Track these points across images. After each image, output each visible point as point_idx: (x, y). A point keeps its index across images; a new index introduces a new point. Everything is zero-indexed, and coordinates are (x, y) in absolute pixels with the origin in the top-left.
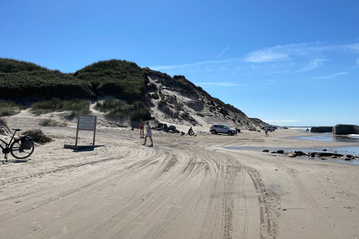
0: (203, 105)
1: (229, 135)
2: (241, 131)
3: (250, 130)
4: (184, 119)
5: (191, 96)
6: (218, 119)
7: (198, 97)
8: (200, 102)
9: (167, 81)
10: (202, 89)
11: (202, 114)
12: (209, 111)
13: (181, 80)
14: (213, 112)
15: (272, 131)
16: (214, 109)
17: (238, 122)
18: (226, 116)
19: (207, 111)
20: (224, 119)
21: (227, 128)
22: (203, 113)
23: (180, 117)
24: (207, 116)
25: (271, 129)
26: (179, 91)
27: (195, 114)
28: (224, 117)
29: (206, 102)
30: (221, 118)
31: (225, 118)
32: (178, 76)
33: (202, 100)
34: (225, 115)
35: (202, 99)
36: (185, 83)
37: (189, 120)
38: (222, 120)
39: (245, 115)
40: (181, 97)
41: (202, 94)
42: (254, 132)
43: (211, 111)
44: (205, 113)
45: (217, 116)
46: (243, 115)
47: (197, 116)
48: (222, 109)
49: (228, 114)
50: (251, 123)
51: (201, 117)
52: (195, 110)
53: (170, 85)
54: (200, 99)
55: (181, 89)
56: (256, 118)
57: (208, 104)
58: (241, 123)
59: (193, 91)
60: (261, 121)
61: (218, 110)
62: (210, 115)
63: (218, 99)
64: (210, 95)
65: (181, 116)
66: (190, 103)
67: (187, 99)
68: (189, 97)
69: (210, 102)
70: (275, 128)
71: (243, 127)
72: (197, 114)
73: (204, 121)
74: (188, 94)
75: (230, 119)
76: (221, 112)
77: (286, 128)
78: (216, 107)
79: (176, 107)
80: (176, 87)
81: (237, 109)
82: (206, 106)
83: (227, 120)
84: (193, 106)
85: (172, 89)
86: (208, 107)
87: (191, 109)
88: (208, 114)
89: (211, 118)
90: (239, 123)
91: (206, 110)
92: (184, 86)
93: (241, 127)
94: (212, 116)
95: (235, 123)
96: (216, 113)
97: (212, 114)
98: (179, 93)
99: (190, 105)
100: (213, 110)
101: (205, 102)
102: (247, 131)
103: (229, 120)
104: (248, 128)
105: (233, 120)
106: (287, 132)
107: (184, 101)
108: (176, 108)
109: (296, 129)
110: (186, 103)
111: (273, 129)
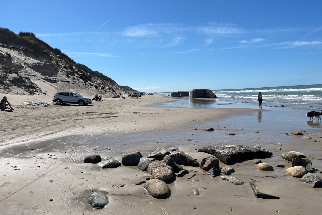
0: (58, 68)
1: (80, 106)
2: (103, 99)
3: (114, 97)
4: (14, 86)
5: (40, 57)
6: (76, 85)
7: (51, 59)
8: (53, 65)
9: (4, 37)
10: (61, 52)
11: (52, 79)
12: (65, 76)
13: (27, 38)
14: (71, 78)
15: (138, 98)
16: (73, 74)
17: (102, 88)
18: (87, 82)
19: (63, 76)
20: (84, 85)
21: (77, 96)
22: (56, 78)
23: (8, 82)
24: (61, 82)
25: (137, 95)
26: (22, 50)
27: (42, 79)
28: (85, 83)
29: (63, 66)
30: (80, 84)
31: (86, 85)
32: (25, 33)
33: (57, 63)
34: (85, 81)
35: (57, 61)
36: (32, 42)
37: (25, 86)
38: (82, 86)
39: (115, 83)
40: (24, 57)
41: (59, 57)
42: (118, 99)
43: (68, 76)
44: (59, 78)
45: (75, 82)
46: (113, 82)
47: (44, 82)
48: (83, 75)
49: (90, 81)
50: (120, 90)
51: (51, 83)
52: (43, 74)
53: (8, 42)
54: (54, 62)
55: (25, 47)
56: (126, 86)
57: (65, 68)
58: (105, 90)
59: (43, 51)
60: (131, 88)
61: (77, 76)
62: (65, 80)
63: (84, 65)
64: (73, 60)
65: (10, 81)
66: (36, 65)
67: (32, 61)
68: (37, 58)
69: (67, 66)
70: (142, 94)
71: (107, 94)
72: (44, 79)
73: (54, 88)
74: (35, 55)
75: (92, 85)
76: (81, 78)
77: (151, 94)
78: (76, 72)
79: (3, 68)
80: (17, 45)
81: (106, 76)
82: (62, 70)
83: (88, 87)
84: (41, 69)
85: (11, 46)
86: (64, 71)
87: (36, 73)
88: (63, 80)
89: (66, 84)
90: (102, 90)
91: (61, 75)
92: (30, 44)
93: (104, 94)
94: (68, 82)
95: (98, 90)
96: (74, 79)
97: (68, 80)
98: (21, 52)
99: (35, 67)
100: (70, 75)
101: (61, 66)
102: (111, 99)
103: (91, 87)
104: (112, 95)
105: (96, 87)
106: (152, 98)
107: (27, 62)
108: (2, 70)
109: (160, 95)
110: (29, 65)
111: (139, 95)
